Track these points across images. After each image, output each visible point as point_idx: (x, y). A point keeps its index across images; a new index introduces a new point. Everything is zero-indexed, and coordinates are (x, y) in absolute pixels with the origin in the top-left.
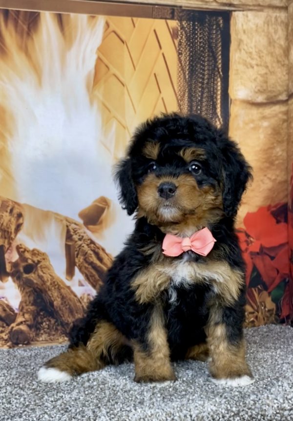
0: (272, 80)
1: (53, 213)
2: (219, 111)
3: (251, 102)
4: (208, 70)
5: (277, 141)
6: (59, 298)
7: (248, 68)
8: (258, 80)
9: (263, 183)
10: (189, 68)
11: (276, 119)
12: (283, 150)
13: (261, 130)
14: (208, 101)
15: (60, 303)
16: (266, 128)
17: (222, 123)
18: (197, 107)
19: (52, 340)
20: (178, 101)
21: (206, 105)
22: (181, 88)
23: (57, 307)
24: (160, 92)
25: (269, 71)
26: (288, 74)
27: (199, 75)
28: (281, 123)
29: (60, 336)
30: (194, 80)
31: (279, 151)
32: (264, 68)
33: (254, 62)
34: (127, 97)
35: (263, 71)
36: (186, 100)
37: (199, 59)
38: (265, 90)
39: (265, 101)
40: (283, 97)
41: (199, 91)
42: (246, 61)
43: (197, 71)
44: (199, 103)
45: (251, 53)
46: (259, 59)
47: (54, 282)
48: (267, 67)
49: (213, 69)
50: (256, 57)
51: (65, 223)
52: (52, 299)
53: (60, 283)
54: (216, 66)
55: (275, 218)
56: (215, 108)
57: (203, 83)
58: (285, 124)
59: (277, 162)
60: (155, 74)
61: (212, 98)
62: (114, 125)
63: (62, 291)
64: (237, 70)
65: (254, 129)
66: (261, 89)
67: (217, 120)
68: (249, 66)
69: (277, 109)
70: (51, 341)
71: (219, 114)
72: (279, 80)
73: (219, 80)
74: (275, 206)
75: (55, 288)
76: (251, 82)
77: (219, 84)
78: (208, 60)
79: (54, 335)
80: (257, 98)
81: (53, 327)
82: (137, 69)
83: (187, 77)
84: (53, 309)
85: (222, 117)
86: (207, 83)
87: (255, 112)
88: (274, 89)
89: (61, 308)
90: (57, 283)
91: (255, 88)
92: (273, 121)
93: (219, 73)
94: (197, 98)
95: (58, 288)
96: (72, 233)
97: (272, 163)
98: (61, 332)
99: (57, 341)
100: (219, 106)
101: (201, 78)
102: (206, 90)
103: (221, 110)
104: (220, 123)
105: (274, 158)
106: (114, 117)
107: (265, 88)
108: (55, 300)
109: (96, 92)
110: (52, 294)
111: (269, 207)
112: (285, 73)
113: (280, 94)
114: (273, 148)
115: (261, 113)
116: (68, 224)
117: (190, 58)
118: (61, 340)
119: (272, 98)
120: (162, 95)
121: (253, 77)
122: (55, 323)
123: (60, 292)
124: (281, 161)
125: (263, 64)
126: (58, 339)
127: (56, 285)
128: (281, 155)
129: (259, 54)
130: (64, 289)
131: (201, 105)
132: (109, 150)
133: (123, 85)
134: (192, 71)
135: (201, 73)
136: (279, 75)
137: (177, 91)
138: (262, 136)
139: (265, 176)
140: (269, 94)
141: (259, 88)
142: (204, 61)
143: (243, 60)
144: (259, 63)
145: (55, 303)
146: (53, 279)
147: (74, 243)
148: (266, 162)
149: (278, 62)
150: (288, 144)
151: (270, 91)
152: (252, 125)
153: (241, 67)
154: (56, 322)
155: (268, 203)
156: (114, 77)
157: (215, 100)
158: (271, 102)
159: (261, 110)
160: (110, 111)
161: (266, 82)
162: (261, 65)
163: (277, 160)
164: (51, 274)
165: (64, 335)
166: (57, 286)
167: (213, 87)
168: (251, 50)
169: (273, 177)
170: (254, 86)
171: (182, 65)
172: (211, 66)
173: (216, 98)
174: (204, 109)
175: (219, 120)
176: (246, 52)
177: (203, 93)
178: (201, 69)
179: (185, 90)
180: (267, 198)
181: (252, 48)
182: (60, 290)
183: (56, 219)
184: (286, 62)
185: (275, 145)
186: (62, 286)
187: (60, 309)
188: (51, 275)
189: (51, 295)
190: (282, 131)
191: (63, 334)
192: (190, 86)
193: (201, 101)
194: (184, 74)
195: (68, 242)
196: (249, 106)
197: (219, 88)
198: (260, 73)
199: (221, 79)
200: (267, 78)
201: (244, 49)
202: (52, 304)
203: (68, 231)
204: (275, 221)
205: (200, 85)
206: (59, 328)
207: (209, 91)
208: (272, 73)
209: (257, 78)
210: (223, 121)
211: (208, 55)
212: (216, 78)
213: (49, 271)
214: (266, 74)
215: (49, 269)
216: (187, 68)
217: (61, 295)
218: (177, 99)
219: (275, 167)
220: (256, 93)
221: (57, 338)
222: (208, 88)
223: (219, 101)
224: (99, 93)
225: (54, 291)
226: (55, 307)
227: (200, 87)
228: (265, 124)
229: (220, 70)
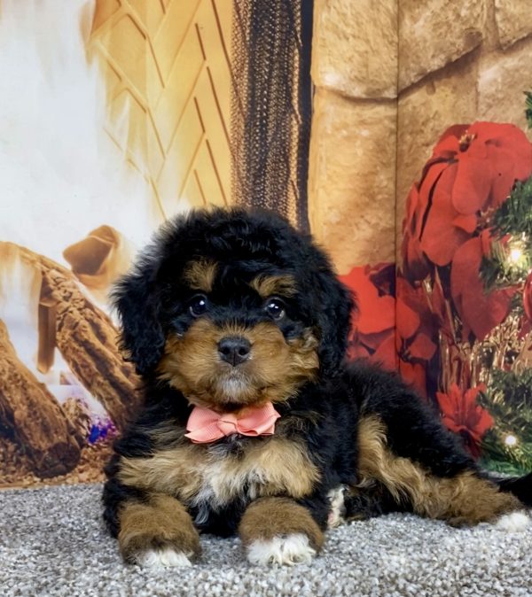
0: (375, 63)
1: (17, 246)
2: (295, 101)
3: (344, 94)
4: (281, 32)
5: (382, 163)
6: (24, 404)
7: (340, 38)
8: (354, 60)
9: (358, 229)
10: (252, 23)
11: (381, 126)
12: (388, 179)
13: (358, 143)
14: (279, 84)
15: (25, 414)
16: (367, 139)
17: (301, 122)
18: (262, 92)
19: (10, 482)
20: (233, 77)
21: (278, 90)
22: (238, 55)
23: (20, 422)
24: (205, 58)
25: (371, 48)
26: (398, 57)
27: (266, 38)
28: (387, 134)
29: (25, 474)
30: (258, 44)
31: (384, 179)
32: (364, 43)
33: (349, 31)
34: (149, 56)
35: (363, 47)
36: (246, 77)
37: (267, 11)
38: (364, 78)
39: (364, 96)
40: (391, 94)
41: (266, 66)
42: (337, 27)
43: (263, 30)
44: (266, 85)
45: (344, 15)
46: (355, 26)
47: (16, 375)
48: (368, 41)
49: (288, 32)
50: (352, 23)
51: (39, 265)
52: (12, 406)
53: (26, 378)
54: (292, 28)
55: (377, 287)
56: (289, 97)
57: (272, 53)
58: (393, 138)
59: (380, 197)
60: (196, 25)
61: (285, 79)
62: (128, 103)
63: (30, 391)
64: (324, 40)
65: (348, 138)
66: (359, 77)
67: (293, 116)
68: (341, 36)
69: (382, 111)
70: (7, 484)
71: (296, 107)
72: (384, 65)
73: (297, 51)
74: (376, 268)
75: (17, 387)
76: (345, 62)
77: (297, 58)
78: (281, 16)
79: (13, 472)
80: (354, 89)
81: (12, 457)
82: (167, 10)
83: (248, 39)
84: (12, 425)
85: (300, 113)
86: (278, 54)
87: (350, 113)
88: (377, 79)
89: (28, 423)
90: (22, 377)
91: (351, 72)
92: (377, 129)
93: (297, 39)
94: (262, 76)
95: (22, 386)
96: (51, 286)
97: (372, 197)
98: (27, 468)
99: (19, 483)
100: (295, 94)
101: (269, 44)
102: (277, 65)
103: (299, 102)
104: (298, 122)
105: (376, 190)
106: (128, 90)
107: (364, 75)
108: (16, 408)
109: (97, 42)
110: (10, 397)
111: (367, 268)
112: (393, 56)
113: (386, 88)
114: (375, 173)
115: (358, 114)
116: (45, 269)
117: (253, 7)
118: (26, 482)
119: (374, 92)
120: (207, 64)
121: (348, 55)
122: (15, 451)
123: (25, 394)
124: (386, 196)
125: (361, 36)
126: (21, 480)
127: (18, 381)
128: (386, 187)
129: (357, 18)
130: (33, 388)
131: (269, 88)
132: (118, 146)
133: (144, 37)
134: (256, 30)
135: (270, 36)
136: (385, 57)
137: (231, 61)
138: (360, 152)
139: (362, 217)
140: (371, 86)
141: (356, 73)
142: (274, 16)
143: (333, 24)
144: (357, 33)
145: (17, 414)
146: (14, 369)
147: (54, 303)
148: (365, 194)
149: (384, 36)
150: (397, 169)
151: (372, 81)
152: (345, 132)
153: (330, 37)
154: (17, 448)
155: (366, 262)
156: (128, 19)
157: (289, 83)
158: (373, 99)
159: (358, 109)
160: (120, 78)
161: (366, 66)
162: (359, 37)
163: (379, 193)
164: (10, 360)
165: (32, 473)
166: (21, 383)
167: (288, 63)
168: (345, 10)
169: (374, 221)
170: (348, 70)
171: (239, 18)
172: (285, 25)
173: (291, 80)
174: (273, 96)
175: (296, 117)
176: (338, 13)
177: (271, 70)
178: (270, 29)
179: (244, 60)
180: (364, 254)
181: (347, 8)
182: (25, 389)
183: (23, 257)
184: (396, 39)
185: (378, 168)
186: (29, 382)
187: (25, 425)
188: (9, 362)
189: (9, 399)
190: (388, 148)
191: (30, 471)
192: (252, 54)
193: (268, 81)
194: (243, 32)
195: (45, 302)
196: (340, 100)
197: (297, 65)
198: (357, 49)
199: (299, 50)
200: (367, 59)
201: (335, 8)
202: (10, 416)
203: (45, 282)
204: (375, 291)
205: (268, 55)
206: (23, 459)
207: (282, 68)
208: (376, 52)
209: (353, 56)
210: (302, 119)
211: (281, 8)
212: (292, 47)
213: (6, 355)
214: (367, 52)
215: (6, 351)
216: (248, 23)
217: (28, 399)
218: (232, 73)
219: (376, 205)
220: (353, 80)
221: (19, 478)
222: (280, 62)
223: (296, 87)
224: (103, 44)
225: (14, 392)
226: (16, 421)
227: (267, 59)
228: (365, 133)
229: (299, 36)
